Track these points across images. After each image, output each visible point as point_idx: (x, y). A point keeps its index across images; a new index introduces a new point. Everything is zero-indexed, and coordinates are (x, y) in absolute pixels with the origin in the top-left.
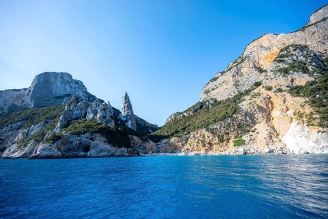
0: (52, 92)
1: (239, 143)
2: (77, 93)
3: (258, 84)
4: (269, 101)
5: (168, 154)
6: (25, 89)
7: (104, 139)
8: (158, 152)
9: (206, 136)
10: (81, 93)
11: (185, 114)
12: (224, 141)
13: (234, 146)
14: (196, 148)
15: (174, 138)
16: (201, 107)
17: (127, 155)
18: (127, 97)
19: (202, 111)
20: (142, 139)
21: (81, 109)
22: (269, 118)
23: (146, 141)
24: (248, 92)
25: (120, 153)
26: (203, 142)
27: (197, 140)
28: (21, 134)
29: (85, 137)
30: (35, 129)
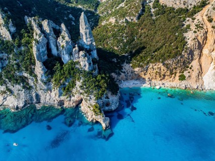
1: (182, 78)
4: (206, 36)
8: (127, 79)
12: (173, 74)
13: (179, 79)
15: (138, 68)
22: (200, 55)
23: (119, 74)
26: (160, 73)
29: (104, 98)
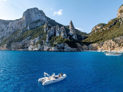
0: (32, 19)
2: (43, 18)
5: (93, 51)
6: (21, 19)
7: (68, 45)
8: (88, 50)
9: (112, 43)
10: (45, 19)
11: (104, 29)
12: (120, 46)
14: (106, 49)
15: (96, 44)
16: (115, 23)
17: (76, 51)
18: (71, 23)
19: (115, 26)
20: (81, 44)
21: (53, 31)
23: (83, 45)
25: (74, 50)
27: (107, 45)
28: (32, 42)
29: (62, 45)
30: (37, 40)
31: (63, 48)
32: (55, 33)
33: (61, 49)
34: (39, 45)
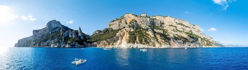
1: (113, 45)
3: (124, 27)
4: (124, 34)
6: (45, 28)
7: (78, 43)
9: (105, 42)
13: (111, 46)
14: (102, 46)
17: (83, 47)
18: (80, 29)
22: (122, 39)
23: (87, 43)
24: (121, 29)
26: (104, 44)
27: (102, 43)
28: (53, 41)
29: (74, 43)
30: (56, 40)
31: (75, 46)
32: (68, 35)
33: (73, 46)
34: (58, 44)
